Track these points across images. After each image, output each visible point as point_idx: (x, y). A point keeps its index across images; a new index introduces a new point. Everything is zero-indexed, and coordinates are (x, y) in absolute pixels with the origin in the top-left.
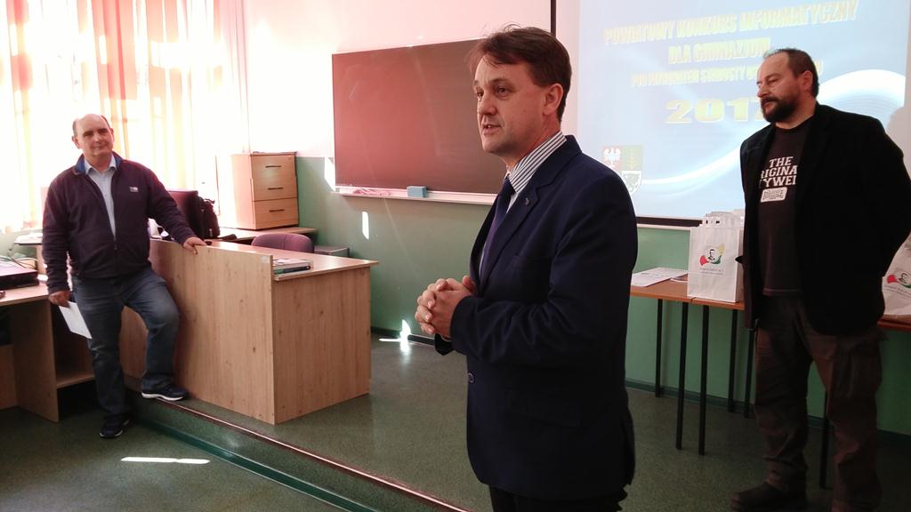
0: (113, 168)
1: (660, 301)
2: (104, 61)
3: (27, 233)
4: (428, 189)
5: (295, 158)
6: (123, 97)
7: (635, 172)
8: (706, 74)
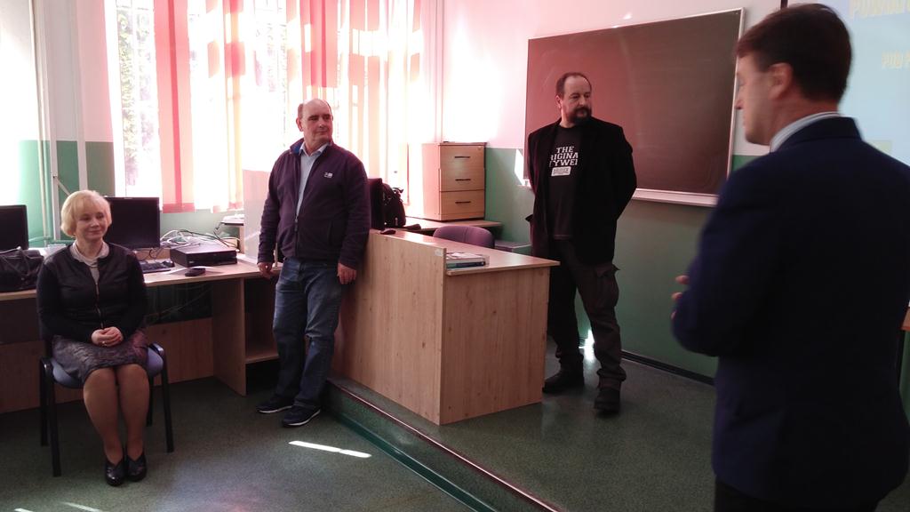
2: (308, 49)
3: (233, 213)
5: (485, 148)
6: (324, 85)
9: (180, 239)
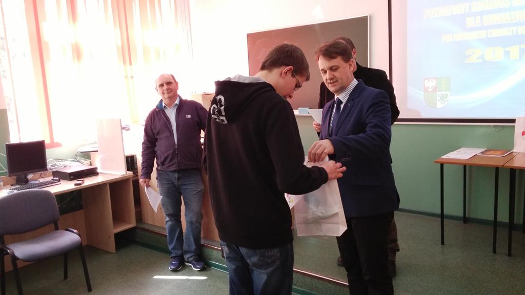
0: (176, 104)
1: (465, 167)
3: (84, 145)
6: (131, 64)
7: (446, 93)
8: (491, 33)
9: (55, 165)
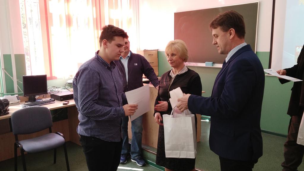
0: (129, 56)
2: (95, 17)
4: (214, 63)
5: (158, 51)
9: (53, 90)
